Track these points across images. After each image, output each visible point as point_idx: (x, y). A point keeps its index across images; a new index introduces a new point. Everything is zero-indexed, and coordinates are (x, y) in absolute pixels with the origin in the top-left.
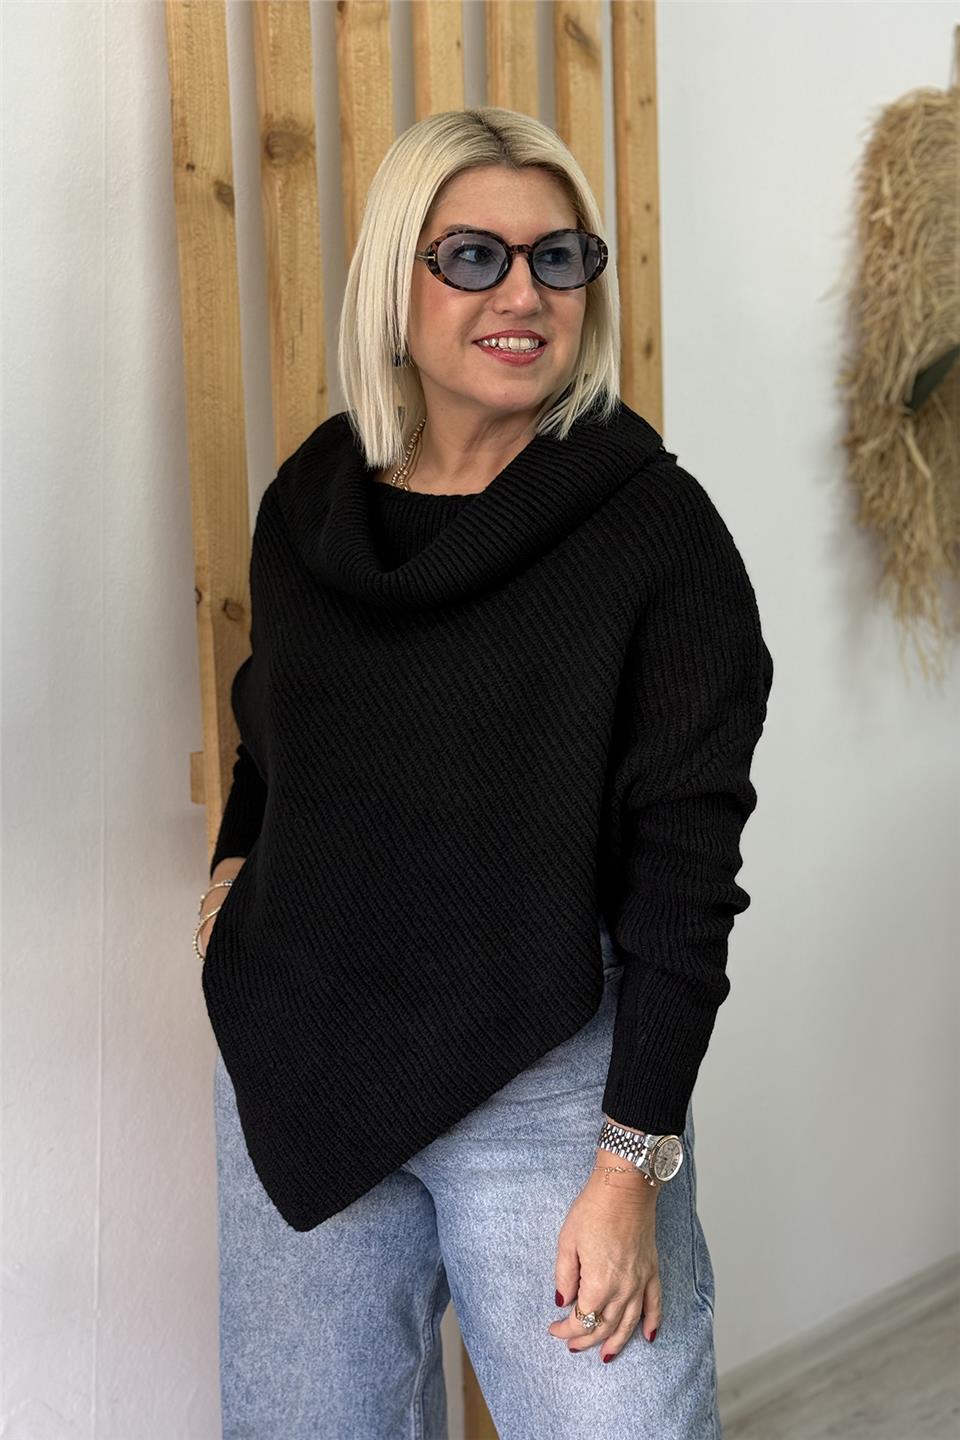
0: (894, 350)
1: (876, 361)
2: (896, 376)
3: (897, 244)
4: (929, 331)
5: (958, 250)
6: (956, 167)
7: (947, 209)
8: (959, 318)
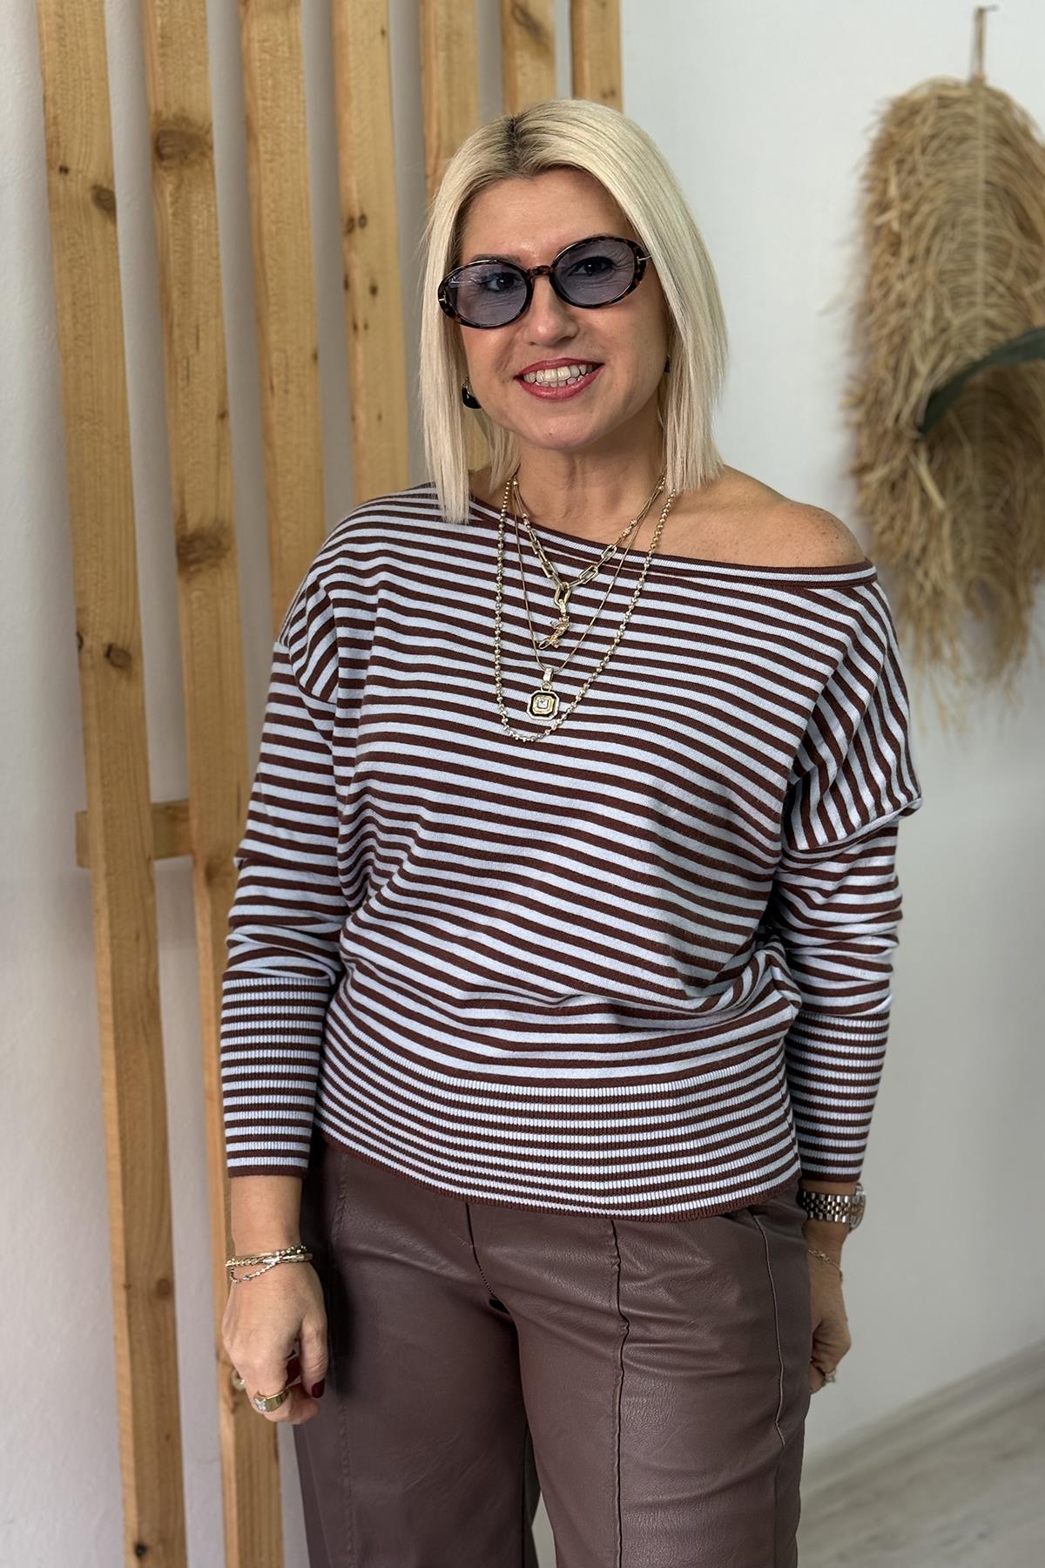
0: (904, 369)
1: (883, 382)
2: (906, 396)
3: (906, 252)
4: (946, 348)
5: (981, 257)
6: (977, 166)
7: (967, 212)
8: (982, 333)
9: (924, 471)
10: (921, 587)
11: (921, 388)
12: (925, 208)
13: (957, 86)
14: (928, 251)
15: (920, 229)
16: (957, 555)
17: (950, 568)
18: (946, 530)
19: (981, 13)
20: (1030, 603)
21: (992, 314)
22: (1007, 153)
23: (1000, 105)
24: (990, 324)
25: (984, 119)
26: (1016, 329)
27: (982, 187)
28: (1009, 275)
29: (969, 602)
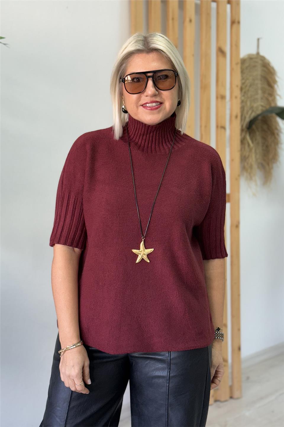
4: (253, 111)
5: (260, 92)
6: (258, 72)
7: (256, 82)
8: (260, 108)
9: (248, 137)
10: (248, 164)
11: (248, 120)
12: (248, 81)
13: (253, 55)
14: (248, 90)
15: (246, 86)
16: (256, 157)
17: (254, 159)
18: (253, 151)
19: (258, 40)
20: (272, 168)
21: (262, 104)
22: (265, 69)
23: (263, 59)
24: (262, 106)
25: (260, 62)
26: (268, 107)
27: (259, 77)
28: (266, 95)
29: (258, 168)
